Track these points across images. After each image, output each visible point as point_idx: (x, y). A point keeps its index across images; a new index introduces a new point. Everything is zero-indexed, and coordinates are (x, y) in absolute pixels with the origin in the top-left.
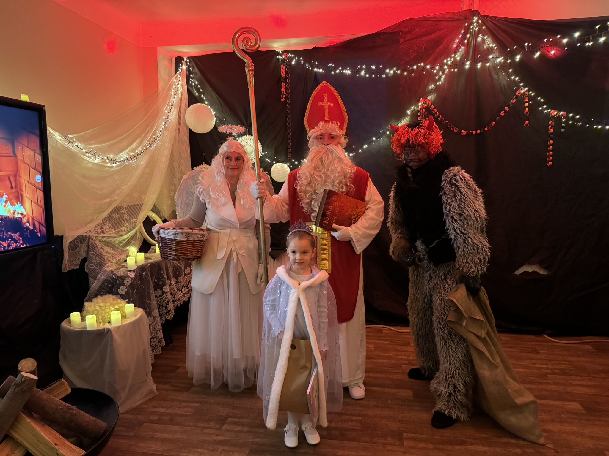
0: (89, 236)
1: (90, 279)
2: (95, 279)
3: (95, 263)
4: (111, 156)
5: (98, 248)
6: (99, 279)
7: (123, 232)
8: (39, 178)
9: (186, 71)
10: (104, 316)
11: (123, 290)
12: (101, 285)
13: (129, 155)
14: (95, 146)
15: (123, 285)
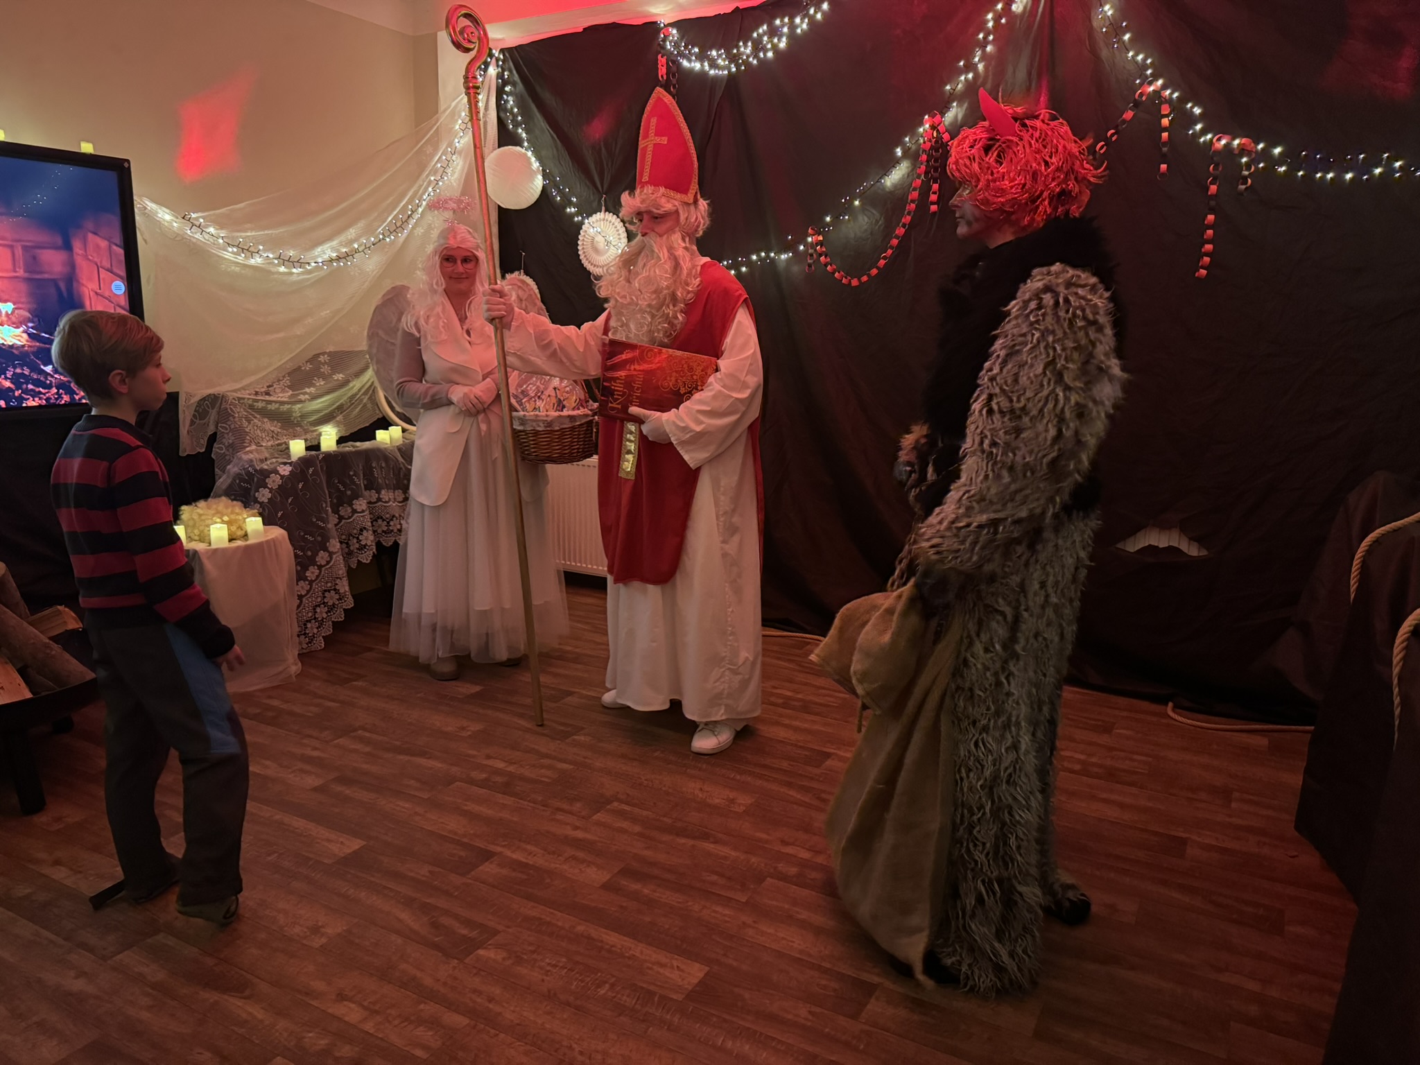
0: (223, 396)
1: (216, 470)
2: (224, 472)
3: (226, 444)
4: (291, 253)
5: (234, 418)
6: (229, 472)
7: (307, 396)
8: (119, 288)
9: (497, 79)
10: (202, 531)
11: (264, 495)
12: (232, 482)
13: (338, 251)
14: (253, 234)
15: (265, 486)
